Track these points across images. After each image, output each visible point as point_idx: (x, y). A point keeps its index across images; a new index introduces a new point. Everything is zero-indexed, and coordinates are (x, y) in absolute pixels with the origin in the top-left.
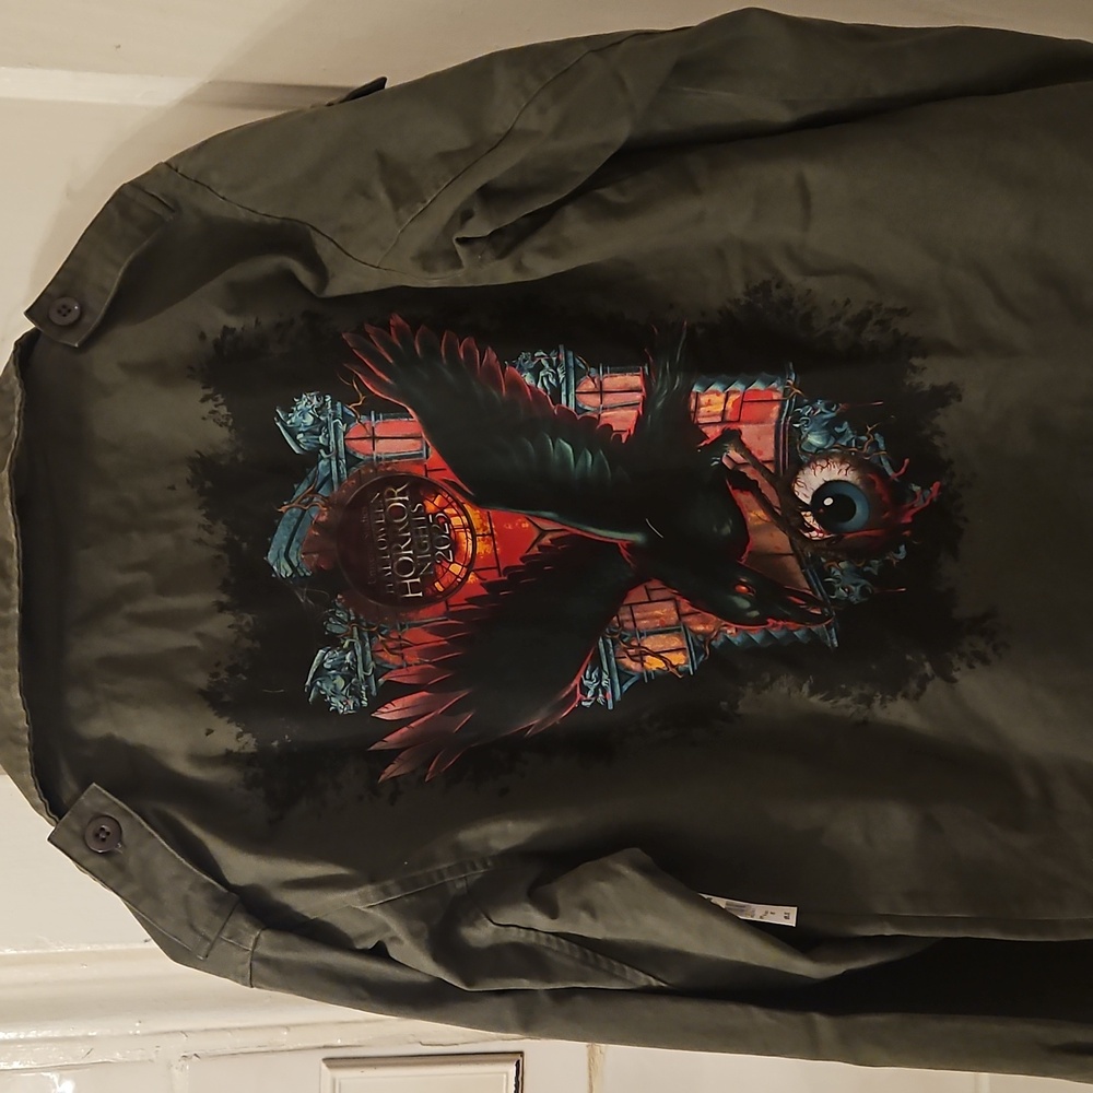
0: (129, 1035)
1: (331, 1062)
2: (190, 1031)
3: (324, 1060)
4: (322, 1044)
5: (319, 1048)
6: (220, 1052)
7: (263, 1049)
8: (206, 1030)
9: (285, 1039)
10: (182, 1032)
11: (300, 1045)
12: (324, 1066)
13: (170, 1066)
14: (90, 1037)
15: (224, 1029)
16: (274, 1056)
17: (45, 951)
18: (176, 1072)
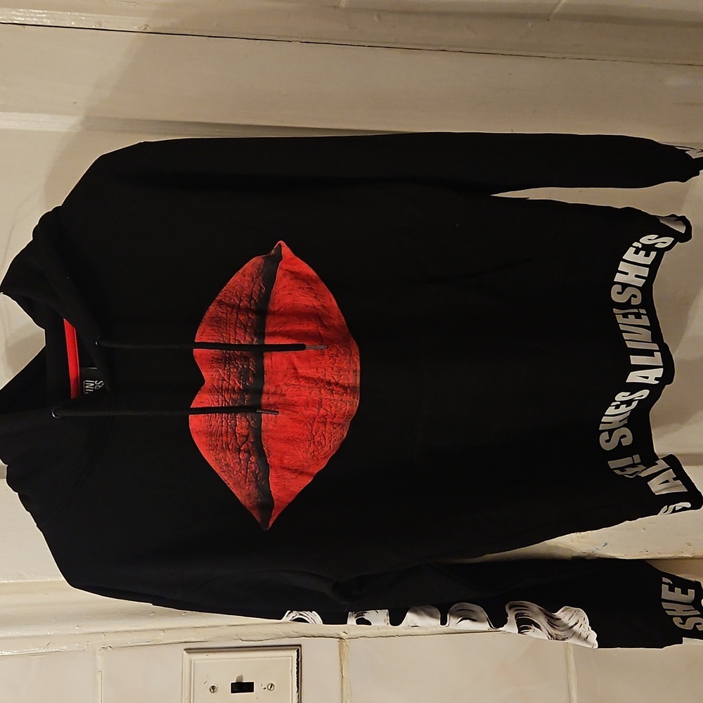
0: (71, 634)
1: (189, 650)
2: (107, 632)
3: (185, 650)
4: (184, 641)
5: (182, 643)
6: (124, 645)
7: (149, 644)
8: (116, 632)
9: (161, 637)
10: (103, 633)
11: (171, 641)
12: (185, 652)
13: (95, 654)
14: (48, 635)
15: (126, 631)
16: (155, 647)
17: (24, 581)
18: (98, 657)
